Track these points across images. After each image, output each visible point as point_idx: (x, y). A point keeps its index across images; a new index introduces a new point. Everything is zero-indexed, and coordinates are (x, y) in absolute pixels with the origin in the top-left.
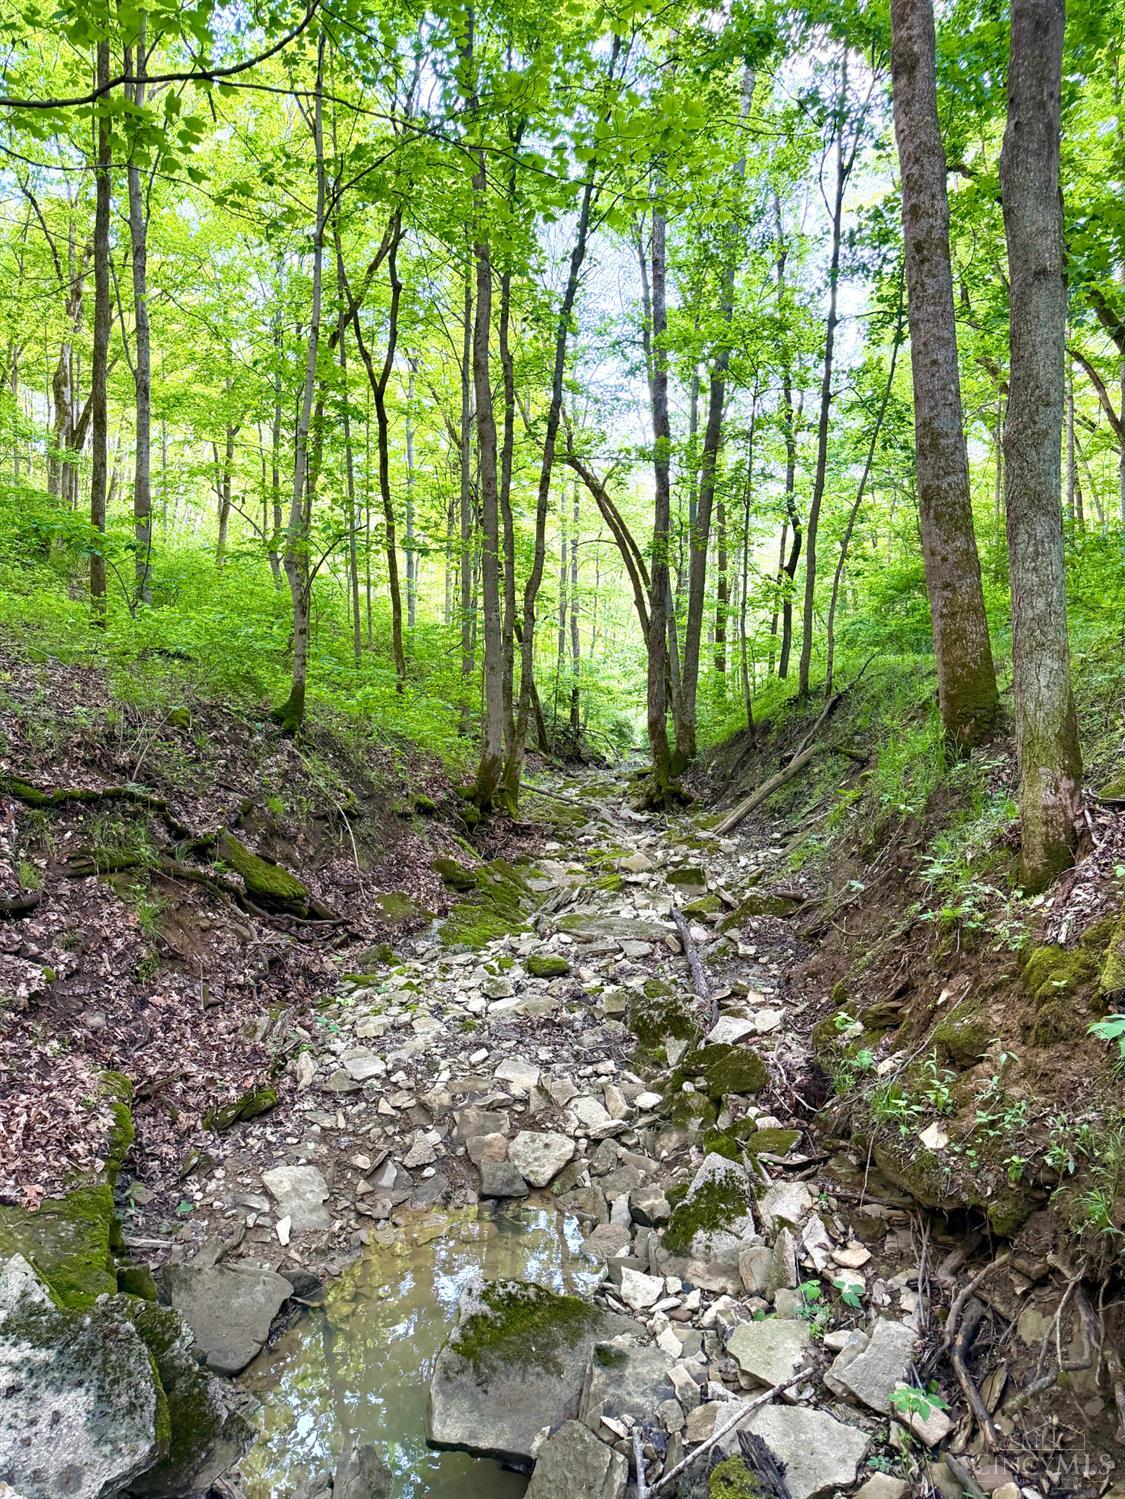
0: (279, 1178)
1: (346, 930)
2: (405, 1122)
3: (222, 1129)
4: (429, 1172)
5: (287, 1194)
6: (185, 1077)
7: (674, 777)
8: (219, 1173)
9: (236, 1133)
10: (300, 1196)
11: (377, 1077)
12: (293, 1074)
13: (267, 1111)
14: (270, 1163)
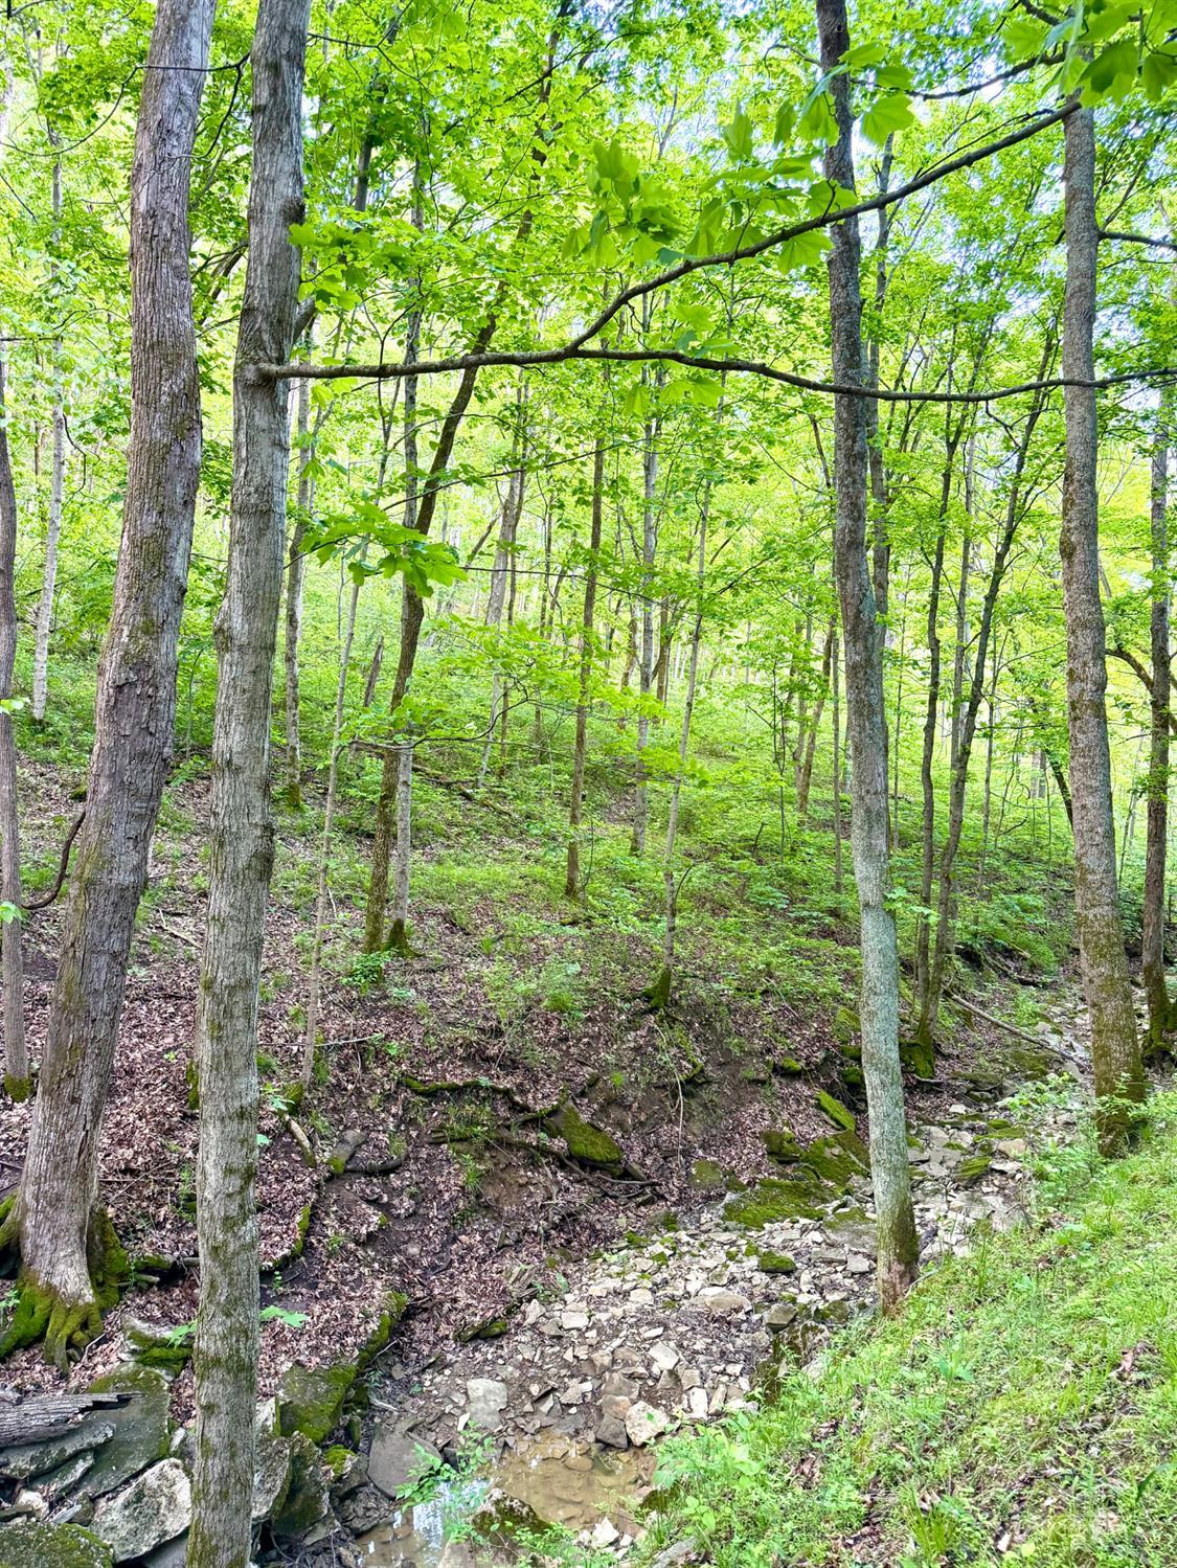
0: (478, 1386)
1: (653, 1191)
2: (576, 1371)
3: (462, 1340)
4: (573, 1410)
5: (478, 1399)
6: (455, 1300)
8: (447, 1372)
9: (470, 1347)
10: (486, 1402)
11: (578, 1330)
12: (524, 1313)
13: (498, 1336)
14: (477, 1374)
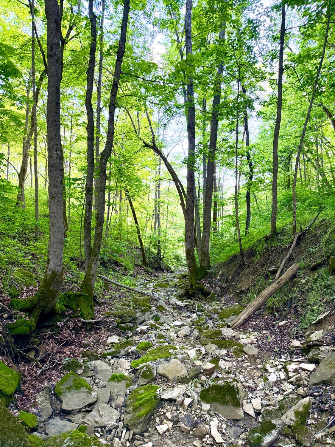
7: (199, 280)
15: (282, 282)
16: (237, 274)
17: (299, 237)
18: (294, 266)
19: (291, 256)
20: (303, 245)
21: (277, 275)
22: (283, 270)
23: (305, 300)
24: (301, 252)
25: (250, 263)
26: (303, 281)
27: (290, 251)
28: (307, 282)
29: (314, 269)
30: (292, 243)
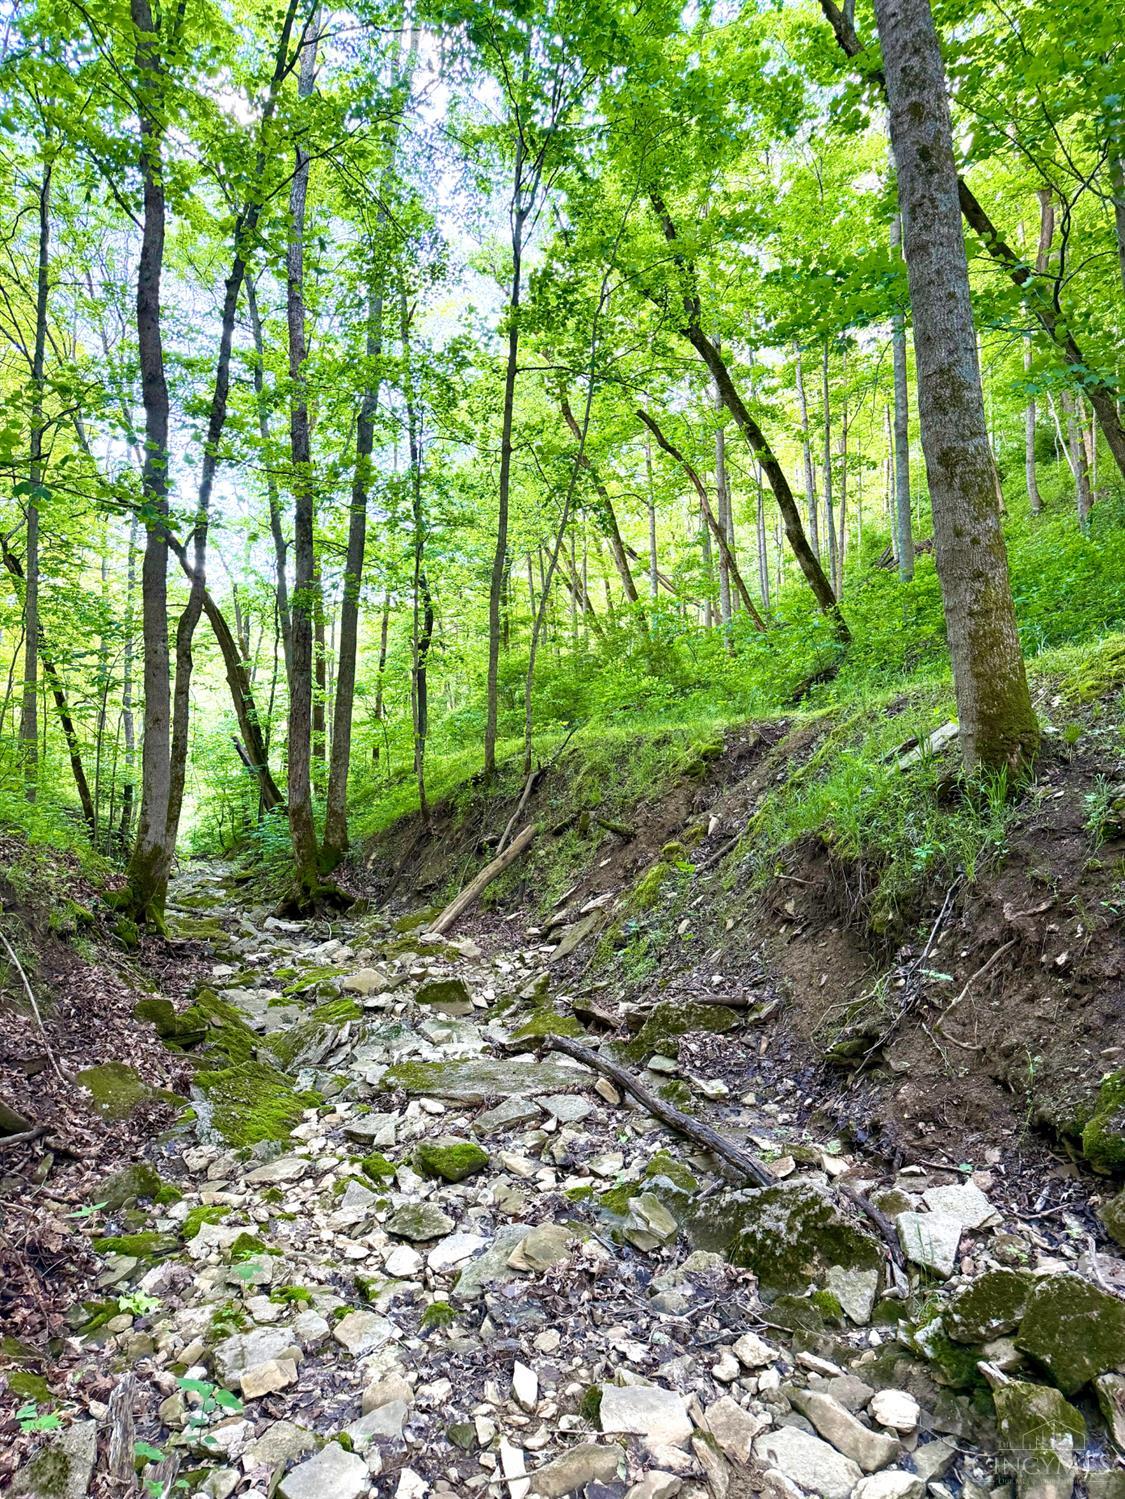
1: (47, 1146)
7: (324, 876)
15: (510, 857)
16: (414, 855)
17: (536, 780)
18: (528, 830)
19: (522, 813)
20: (542, 795)
21: (499, 847)
22: (508, 838)
23: (544, 881)
24: (538, 806)
25: (442, 831)
26: (542, 853)
27: (521, 805)
28: (548, 854)
29: (558, 833)
30: (523, 790)
